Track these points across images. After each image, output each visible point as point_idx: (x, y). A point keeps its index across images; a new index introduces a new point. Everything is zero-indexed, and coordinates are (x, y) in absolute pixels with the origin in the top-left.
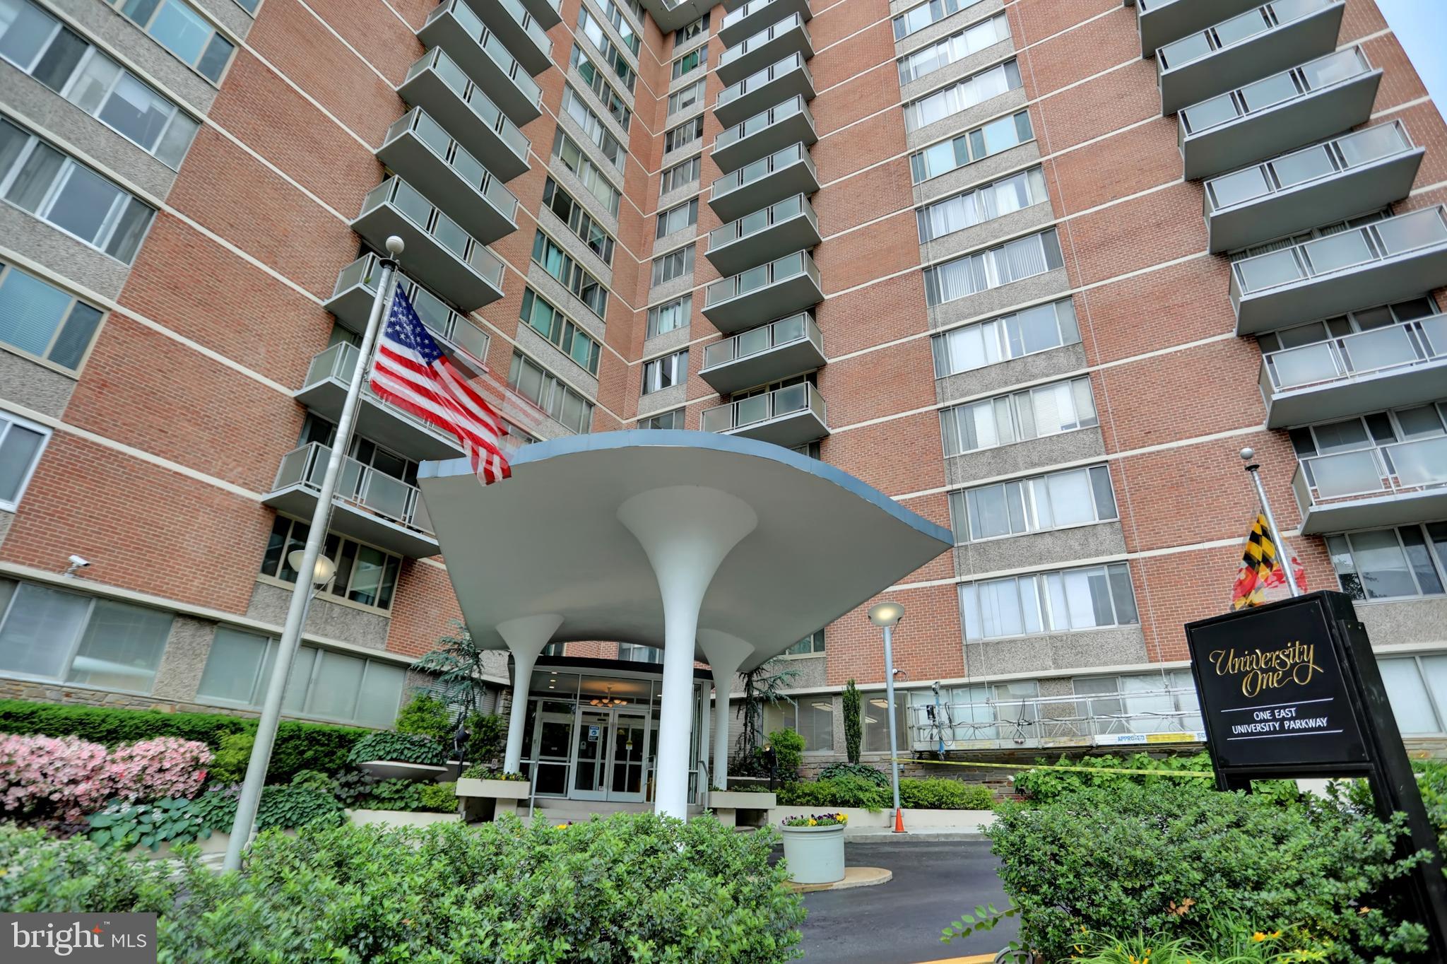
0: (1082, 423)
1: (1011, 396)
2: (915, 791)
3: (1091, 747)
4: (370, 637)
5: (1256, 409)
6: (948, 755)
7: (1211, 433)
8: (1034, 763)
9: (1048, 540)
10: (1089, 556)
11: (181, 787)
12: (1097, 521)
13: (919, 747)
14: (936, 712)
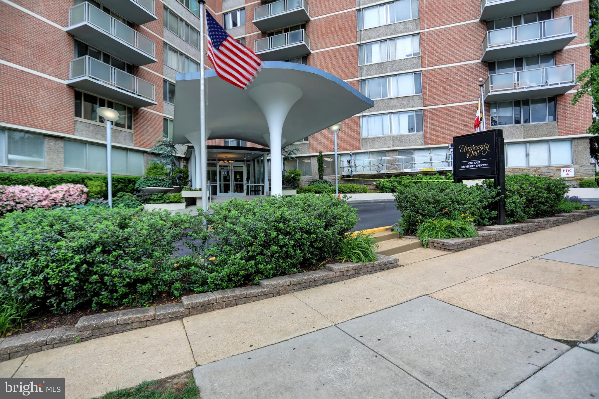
0: (414, 54)
1: (388, 41)
2: (343, 188)
3: (402, 173)
4: (127, 141)
5: (479, 53)
6: (354, 176)
7: (461, 62)
8: (383, 178)
9: (395, 100)
10: (409, 107)
11: (79, 201)
12: (414, 94)
13: (343, 174)
14: (351, 162)
